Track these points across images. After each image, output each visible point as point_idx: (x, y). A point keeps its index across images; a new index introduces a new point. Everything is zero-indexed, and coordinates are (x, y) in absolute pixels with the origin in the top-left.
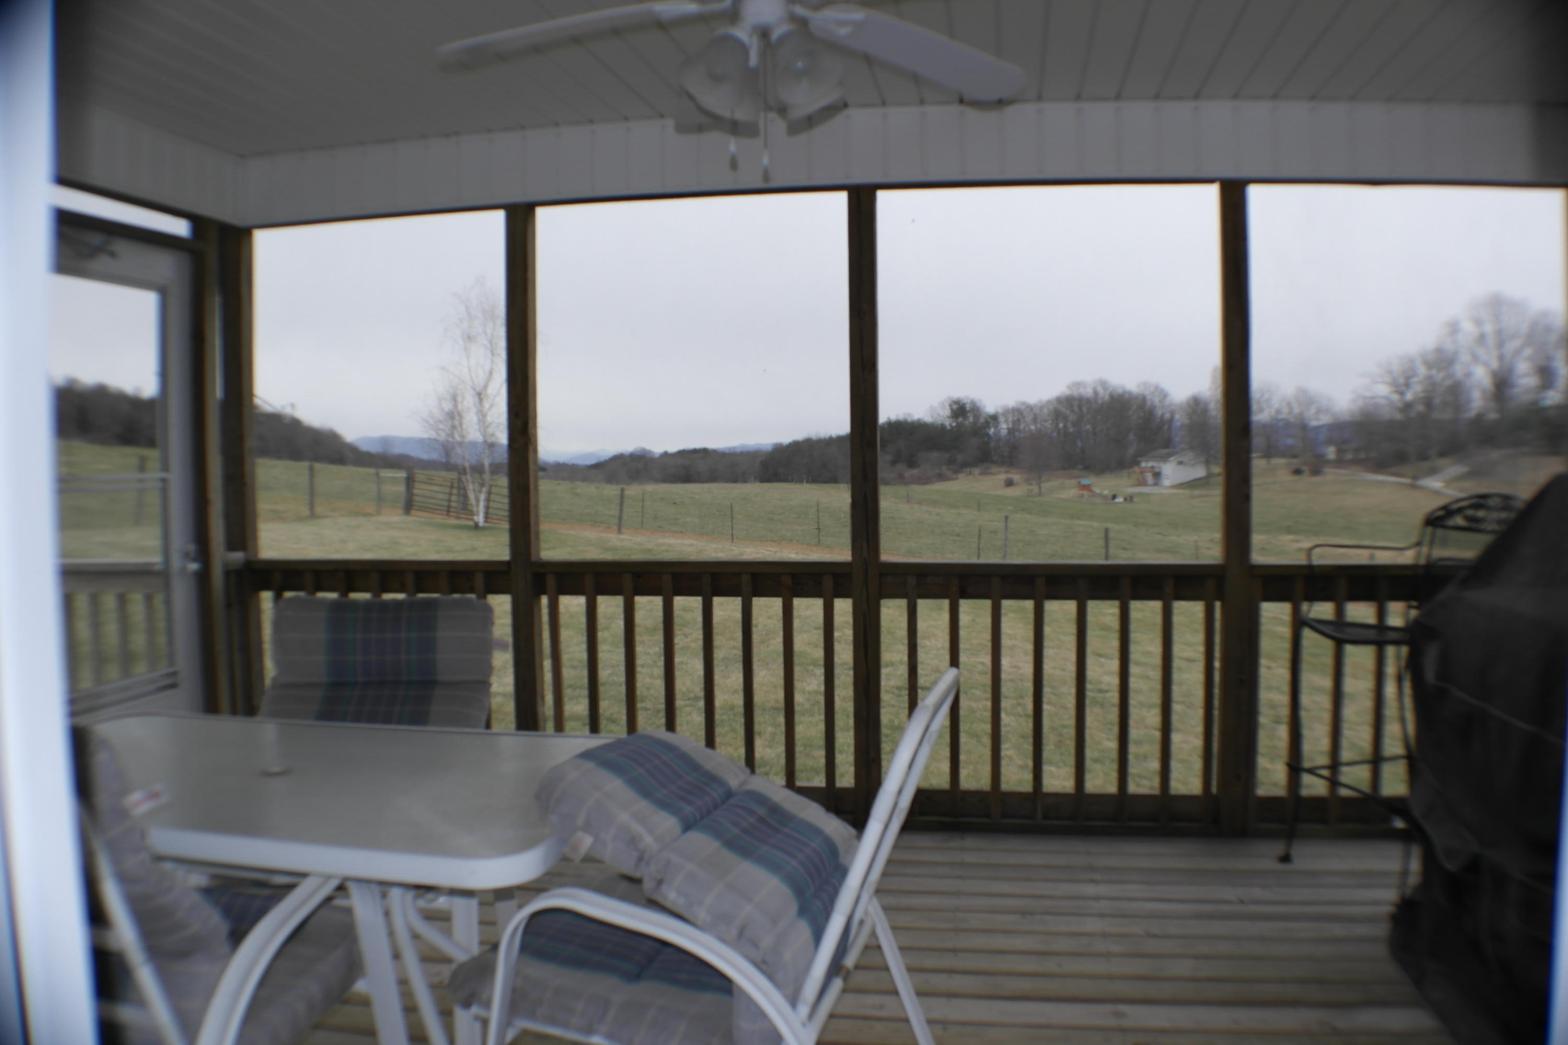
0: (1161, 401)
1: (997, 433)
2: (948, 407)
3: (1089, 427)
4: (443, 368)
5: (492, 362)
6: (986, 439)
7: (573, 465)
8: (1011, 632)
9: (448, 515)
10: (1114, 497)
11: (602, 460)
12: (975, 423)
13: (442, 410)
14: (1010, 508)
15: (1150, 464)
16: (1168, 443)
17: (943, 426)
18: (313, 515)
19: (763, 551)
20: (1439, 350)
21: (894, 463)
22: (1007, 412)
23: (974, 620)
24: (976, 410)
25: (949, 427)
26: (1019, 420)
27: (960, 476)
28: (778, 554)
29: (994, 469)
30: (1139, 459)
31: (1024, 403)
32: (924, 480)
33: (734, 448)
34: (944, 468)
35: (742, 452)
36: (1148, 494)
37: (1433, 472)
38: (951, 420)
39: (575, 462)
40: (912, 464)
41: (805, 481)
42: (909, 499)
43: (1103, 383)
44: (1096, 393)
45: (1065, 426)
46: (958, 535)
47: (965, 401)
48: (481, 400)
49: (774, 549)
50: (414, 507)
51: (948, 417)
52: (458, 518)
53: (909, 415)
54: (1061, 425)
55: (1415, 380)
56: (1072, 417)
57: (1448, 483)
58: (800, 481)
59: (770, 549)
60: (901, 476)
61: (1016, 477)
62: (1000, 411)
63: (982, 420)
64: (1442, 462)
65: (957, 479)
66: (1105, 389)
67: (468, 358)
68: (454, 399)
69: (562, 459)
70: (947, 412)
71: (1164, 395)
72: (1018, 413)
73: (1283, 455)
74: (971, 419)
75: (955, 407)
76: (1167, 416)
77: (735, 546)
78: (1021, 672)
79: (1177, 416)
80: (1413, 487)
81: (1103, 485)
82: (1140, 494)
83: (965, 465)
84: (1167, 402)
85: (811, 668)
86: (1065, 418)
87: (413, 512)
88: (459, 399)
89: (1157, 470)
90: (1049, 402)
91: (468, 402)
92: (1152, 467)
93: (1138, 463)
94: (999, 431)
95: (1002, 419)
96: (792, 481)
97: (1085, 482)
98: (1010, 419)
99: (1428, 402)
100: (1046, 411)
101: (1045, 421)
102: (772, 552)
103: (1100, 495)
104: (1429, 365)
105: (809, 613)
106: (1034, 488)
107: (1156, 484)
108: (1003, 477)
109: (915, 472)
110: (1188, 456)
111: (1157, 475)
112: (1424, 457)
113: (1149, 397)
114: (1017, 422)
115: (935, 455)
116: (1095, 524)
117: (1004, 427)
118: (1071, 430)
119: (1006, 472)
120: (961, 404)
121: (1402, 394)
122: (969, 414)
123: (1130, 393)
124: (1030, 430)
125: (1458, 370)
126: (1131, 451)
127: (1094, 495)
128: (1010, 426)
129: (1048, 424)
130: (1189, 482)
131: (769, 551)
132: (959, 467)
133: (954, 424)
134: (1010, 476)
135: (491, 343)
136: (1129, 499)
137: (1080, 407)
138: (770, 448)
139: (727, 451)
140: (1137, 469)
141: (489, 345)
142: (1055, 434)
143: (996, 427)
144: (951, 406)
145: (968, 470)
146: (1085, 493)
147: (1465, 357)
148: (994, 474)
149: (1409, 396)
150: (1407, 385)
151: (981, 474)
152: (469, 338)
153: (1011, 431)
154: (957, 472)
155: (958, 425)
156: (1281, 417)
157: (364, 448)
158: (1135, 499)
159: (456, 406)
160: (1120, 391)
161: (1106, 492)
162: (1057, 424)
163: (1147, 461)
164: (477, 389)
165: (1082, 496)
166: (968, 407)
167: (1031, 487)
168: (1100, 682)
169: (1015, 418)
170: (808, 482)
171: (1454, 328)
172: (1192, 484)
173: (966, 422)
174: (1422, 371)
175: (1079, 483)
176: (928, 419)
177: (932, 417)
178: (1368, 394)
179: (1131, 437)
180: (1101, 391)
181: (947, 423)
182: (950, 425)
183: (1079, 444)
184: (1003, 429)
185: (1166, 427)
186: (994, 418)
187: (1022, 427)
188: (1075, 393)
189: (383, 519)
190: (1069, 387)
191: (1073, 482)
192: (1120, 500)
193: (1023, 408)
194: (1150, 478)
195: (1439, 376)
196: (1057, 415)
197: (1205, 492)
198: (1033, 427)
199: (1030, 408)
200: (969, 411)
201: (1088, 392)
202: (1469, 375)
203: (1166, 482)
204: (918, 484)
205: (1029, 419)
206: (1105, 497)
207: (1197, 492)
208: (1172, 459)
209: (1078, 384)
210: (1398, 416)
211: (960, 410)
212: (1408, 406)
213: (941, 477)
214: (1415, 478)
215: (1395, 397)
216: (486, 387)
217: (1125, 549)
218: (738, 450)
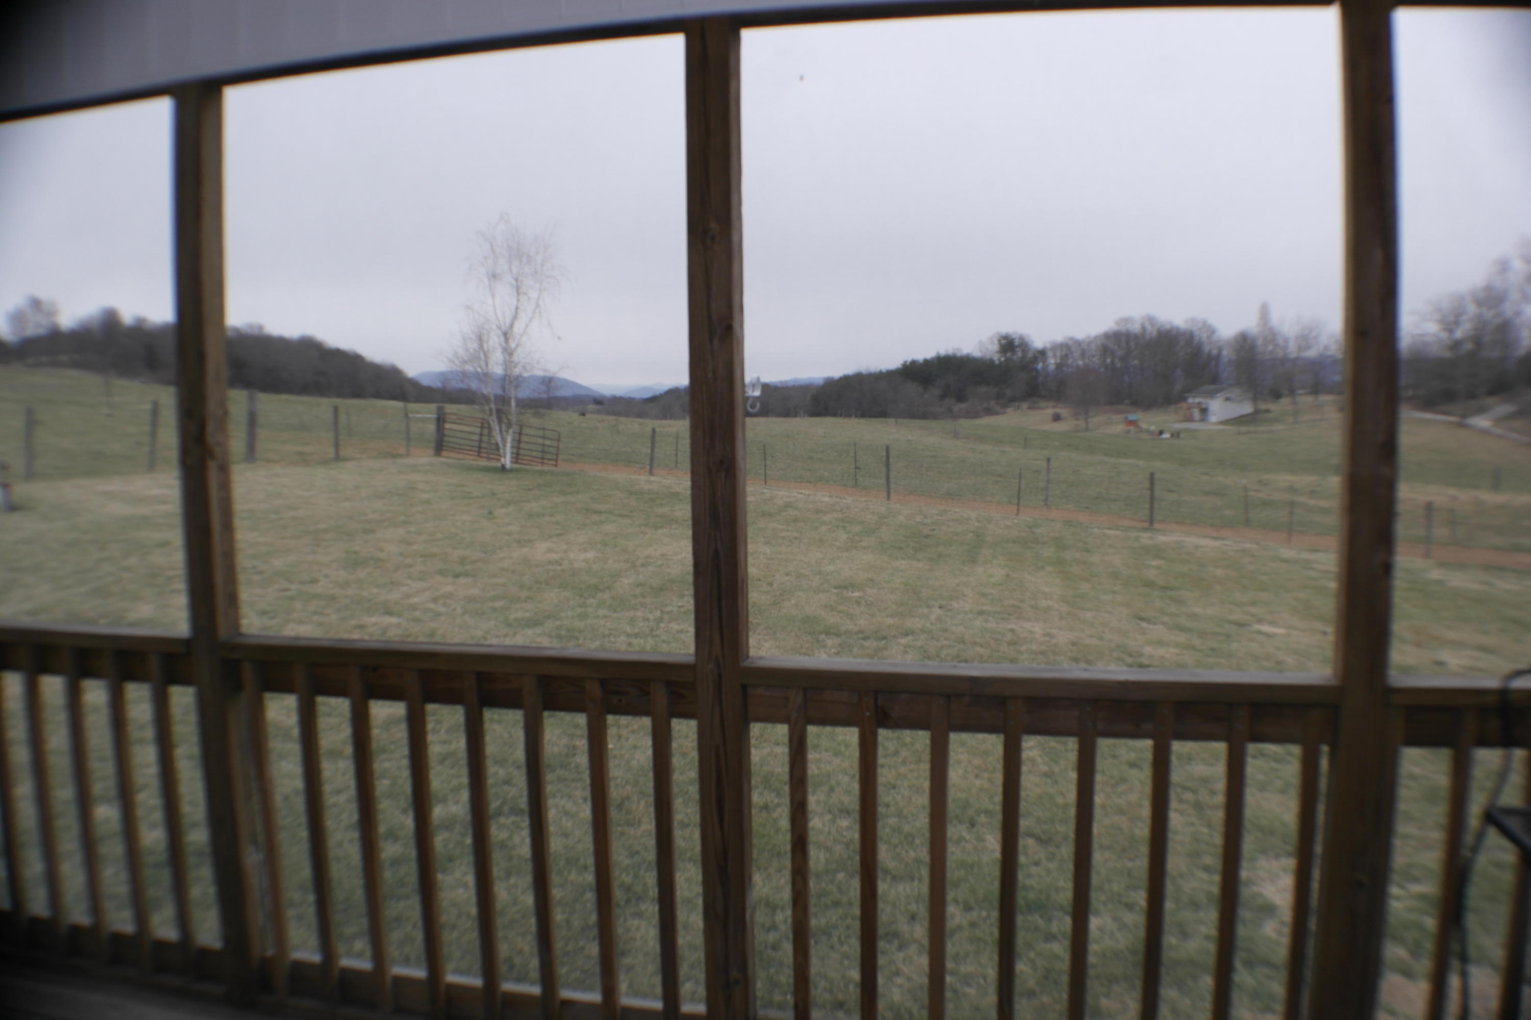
0: (1209, 337)
1: (1045, 368)
2: (996, 342)
3: (1136, 362)
4: (468, 307)
5: (518, 300)
6: (1034, 374)
7: (630, 398)
8: (1047, 590)
9: (479, 456)
10: (1161, 433)
11: (658, 393)
12: (1023, 357)
13: (467, 350)
14: (1057, 443)
15: (1197, 400)
16: (1215, 380)
17: (991, 362)
18: (338, 458)
19: (796, 494)
20: (1489, 288)
21: (943, 397)
22: (1056, 347)
23: (1008, 576)
24: (1024, 345)
25: (997, 362)
26: (1066, 355)
27: (1010, 410)
28: (811, 497)
29: (1042, 404)
30: (1186, 395)
31: (1071, 339)
32: (973, 414)
33: (786, 382)
34: (993, 402)
35: (794, 387)
36: (1195, 430)
37: (1481, 411)
38: (1000, 355)
39: (632, 396)
40: (960, 398)
41: (854, 416)
42: (956, 435)
43: (1151, 319)
44: (1144, 328)
45: (1113, 362)
46: (1000, 475)
47: (1014, 336)
48: (507, 340)
49: (807, 492)
50: (444, 448)
51: (997, 352)
52: (489, 459)
53: (958, 349)
54: (1109, 360)
55: (1464, 317)
56: (1120, 353)
57: (1498, 421)
58: (849, 415)
59: (803, 491)
60: (950, 410)
61: (1063, 411)
62: (1048, 346)
63: (1030, 355)
64: (1490, 400)
65: (1004, 413)
66: (1153, 324)
67: (493, 296)
68: (480, 339)
69: (619, 393)
70: (995, 347)
71: (1212, 331)
72: (1066, 348)
73: (1330, 392)
74: (1020, 354)
75: (1003, 342)
76: (1215, 352)
77: (768, 489)
78: (1054, 641)
79: (1225, 353)
80: (1461, 425)
81: (1150, 421)
82: (1187, 430)
83: (1013, 400)
84: (1215, 338)
85: (823, 637)
86: (1113, 353)
87: (444, 453)
88: (485, 338)
89: (1204, 406)
90: (1096, 337)
91: (494, 341)
92: (1199, 403)
93: (1185, 399)
94: (1047, 366)
95: (1050, 354)
96: (841, 415)
97: (1132, 417)
98: (1059, 354)
99: (1477, 339)
100: (1093, 346)
101: (1094, 356)
102: (805, 495)
103: (1148, 431)
104: (1480, 303)
105: (831, 568)
106: (1082, 424)
107: (1203, 420)
108: (1050, 411)
109: (963, 406)
110: (1235, 393)
111: (1204, 411)
112: (1472, 396)
113: (1196, 333)
114: (1065, 357)
115: (983, 389)
116: (1141, 463)
117: (1052, 362)
118: (1119, 365)
119: (1054, 407)
120: (1010, 339)
121: (1451, 331)
122: (1017, 349)
123: (1178, 329)
124: (1078, 365)
125: (1508, 309)
126: (1178, 387)
127: (1141, 431)
128: (1058, 361)
129: (1096, 360)
130: (1235, 419)
131: (802, 493)
132: (1006, 401)
133: (1003, 359)
134: (1058, 410)
135: (516, 280)
136: (1176, 435)
137: (1128, 343)
138: (821, 382)
139: (779, 385)
140: (1184, 405)
141: (514, 283)
142: (1102, 370)
143: (1044, 362)
144: (999, 341)
145: (1016, 404)
146: (1132, 428)
147: (1514, 296)
148: (1042, 409)
149: (1459, 334)
150: (1457, 323)
151: (1029, 408)
152: (494, 276)
153: (1059, 366)
154: (1005, 406)
155: (1007, 360)
156: (1329, 353)
157: (425, 382)
158: (1182, 435)
159: (481, 346)
160: (1168, 327)
161: (1153, 428)
162: (1105, 360)
163: (1194, 397)
164: (504, 328)
165: (1128, 432)
166: (1017, 342)
167: (1077, 422)
168: (1141, 655)
169: (1064, 353)
170: (856, 416)
171: (1504, 266)
172: (1239, 421)
173: (1015, 357)
174: (1472, 309)
175: (1126, 418)
176: (976, 353)
177: (981, 352)
178: (1416, 332)
179: (1179, 372)
180: (1148, 327)
181: (997, 358)
182: (999, 360)
183: (1126, 378)
184: (1051, 364)
185: (1213, 363)
186: (1042, 353)
187: (1070, 361)
188: (1123, 329)
189: (410, 461)
190: (1117, 323)
191: (1120, 417)
192: (1166, 436)
193: (1071, 343)
194: (1196, 414)
195: (1489, 314)
196: (1105, 350)
197: (1252, 428)
198: (1080, 363)
199: (1078, 343)
200: (1017, 347)
201: (1136, 328)
202: (1518, 313)
203: (1213, 418)
204: (967, 418)
205: (1077, 354)
206: (1151, 433)
207: (1244, 429)
208: (1218, 395)
209: (1126, 320)
210: (1447, 354)
211: (1008, 344)
212: (1456, 345)
213: (989, 412)
214: (1464, 416)
215: (1444, 335)
216: (512, 326)
217: (1171, 491)
218: (790, 384)
